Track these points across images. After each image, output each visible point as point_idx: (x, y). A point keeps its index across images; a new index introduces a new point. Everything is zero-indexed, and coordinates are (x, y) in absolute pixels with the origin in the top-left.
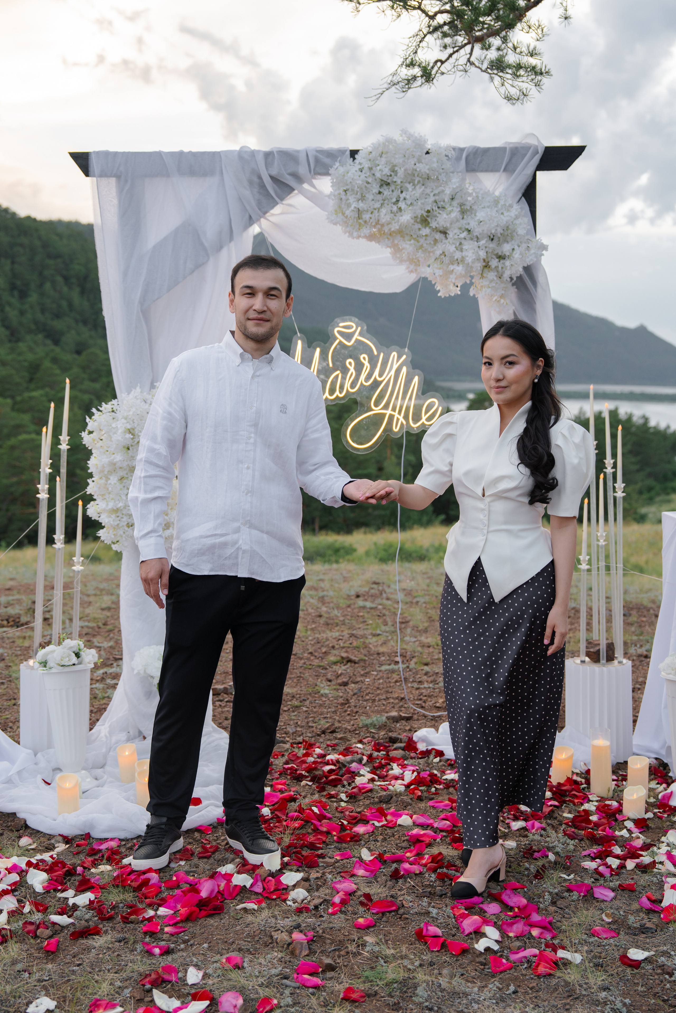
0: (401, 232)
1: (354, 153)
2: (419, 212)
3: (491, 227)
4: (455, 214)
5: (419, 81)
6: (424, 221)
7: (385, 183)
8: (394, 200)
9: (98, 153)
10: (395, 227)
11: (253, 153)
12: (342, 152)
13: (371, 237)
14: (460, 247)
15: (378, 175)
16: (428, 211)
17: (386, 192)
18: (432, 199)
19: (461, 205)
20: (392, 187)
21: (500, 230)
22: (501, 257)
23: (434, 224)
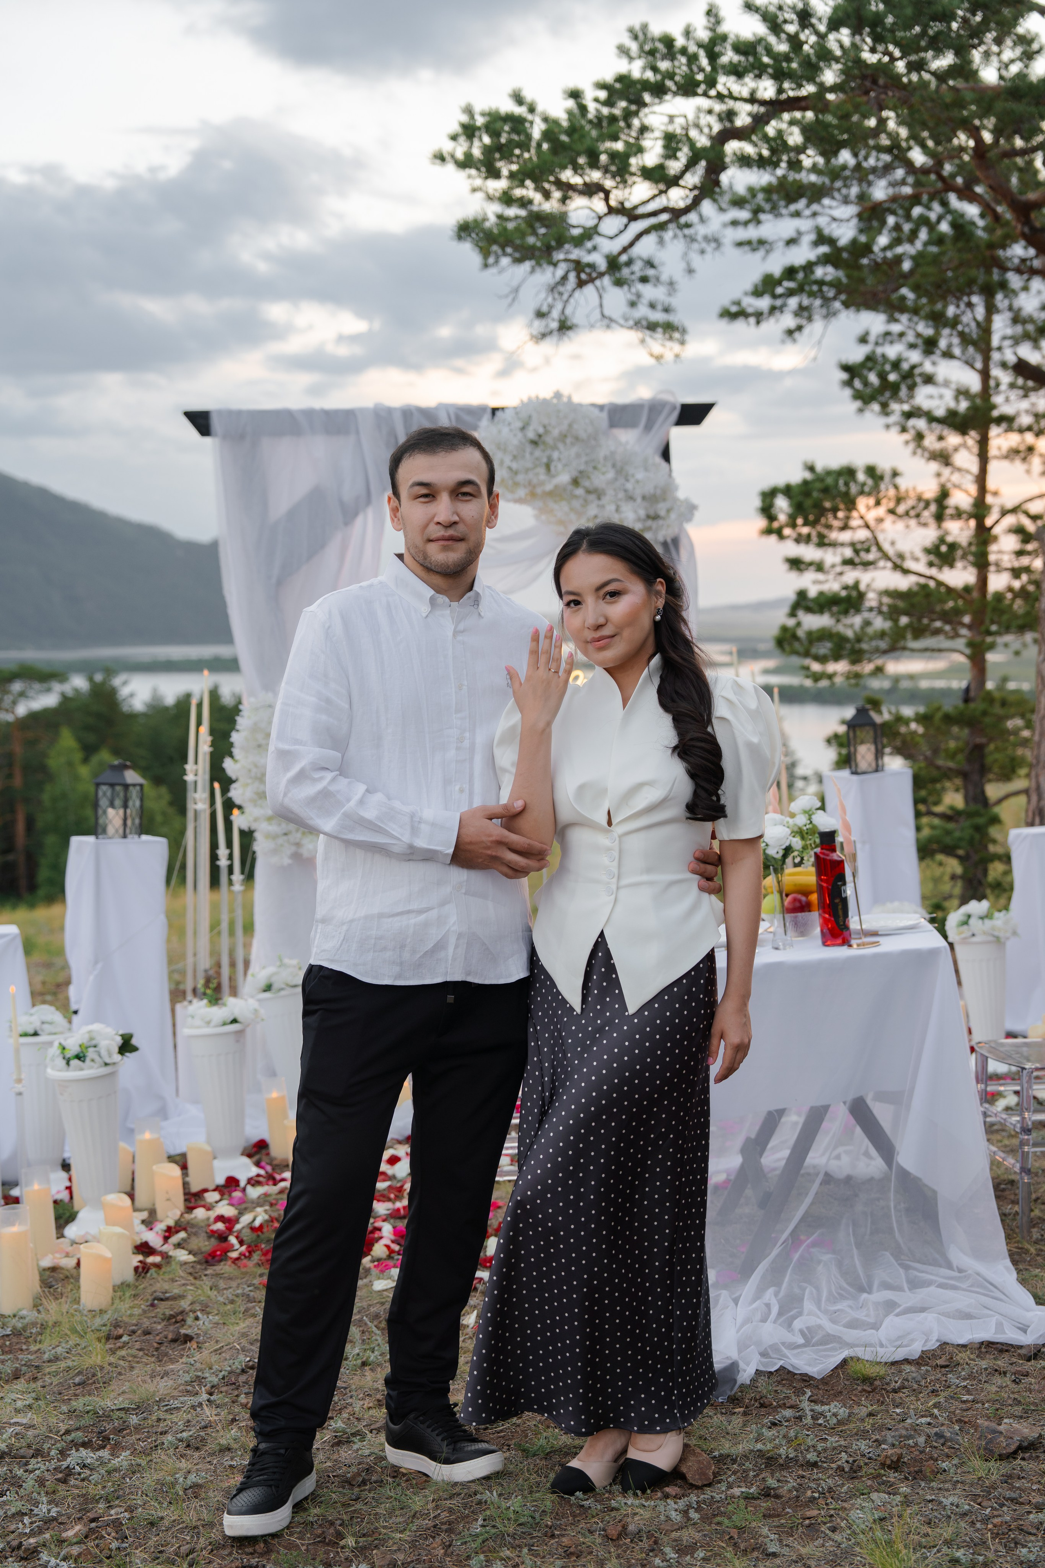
0: (556, 494)
1: (494, 411)
2: (575, 474)
3: (649, 489)
4: (611, 475)
5: (555, 333)
6: (575, 482)
7: (534, 443)
8: (545, 460)
9: (220, 412)
10: (549, 487)
11: (390, 411)
12: (482, 409)
13: (520, 501)
14: (618, 510)
15: (531, 435)
16: (581, 472)
17: (538, 453)
18: (584, 459)
19: (614, 466)
20: (541, 447)
21: (659, 492)
22: (655, 517)
23: (587, 483)
